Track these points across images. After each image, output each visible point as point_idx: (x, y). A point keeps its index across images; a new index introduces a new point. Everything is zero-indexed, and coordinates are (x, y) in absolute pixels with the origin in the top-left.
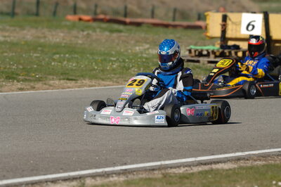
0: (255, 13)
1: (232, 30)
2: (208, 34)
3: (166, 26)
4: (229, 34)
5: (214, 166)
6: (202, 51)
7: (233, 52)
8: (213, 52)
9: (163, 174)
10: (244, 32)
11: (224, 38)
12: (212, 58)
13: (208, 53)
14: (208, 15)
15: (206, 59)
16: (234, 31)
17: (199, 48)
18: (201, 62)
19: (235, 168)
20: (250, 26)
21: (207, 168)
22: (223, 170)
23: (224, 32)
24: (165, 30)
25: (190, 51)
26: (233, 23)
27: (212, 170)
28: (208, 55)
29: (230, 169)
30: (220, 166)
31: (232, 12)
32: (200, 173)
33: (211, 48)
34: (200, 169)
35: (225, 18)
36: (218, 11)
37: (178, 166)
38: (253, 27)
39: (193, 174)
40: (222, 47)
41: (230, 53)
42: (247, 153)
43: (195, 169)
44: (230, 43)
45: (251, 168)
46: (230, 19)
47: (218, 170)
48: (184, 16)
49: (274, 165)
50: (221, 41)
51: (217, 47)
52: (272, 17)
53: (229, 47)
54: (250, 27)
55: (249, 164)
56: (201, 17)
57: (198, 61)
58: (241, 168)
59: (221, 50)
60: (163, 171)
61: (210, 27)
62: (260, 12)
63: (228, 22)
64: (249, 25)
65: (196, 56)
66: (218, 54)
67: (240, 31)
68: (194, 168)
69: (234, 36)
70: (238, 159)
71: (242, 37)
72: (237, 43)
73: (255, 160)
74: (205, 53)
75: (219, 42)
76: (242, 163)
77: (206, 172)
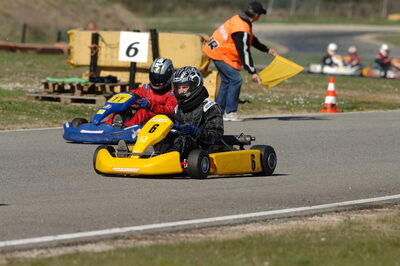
0: (138, 31)
1: (106, 56)
2: (72, 61)
3: (13, 49)
4: (102, 61)
5: (81, 248)
6: (64, 84)
7: (107, 86)
8: (80, 86)
9: (8, 259)
10: (123, 59)
11: (94, 66)
12: (77, 95)
13: (73, 87)
14: (71, 34)
15: (69, 97)
16: (109, 57)
17: (59, 80)
18: (63, 100)
19: (110, 251)
20: (132, 49)
21: (70, 250)
22: (94, 253)
23: (94, 58)
24: (11, 54)
25: (46, 85)
26: (107, 45)
27: (78, 253)
28: (72, 91)
29: (104, 252)
30: (89, 248)
31: (106, 30)
32: (62, 257)
33: (76, 80)
34: (62, 251)
35: (96, 39)
36: (86, 29)
37: (29, 248)
38: (136, 51)
39: (50, 259)
40: (91, 79)
41: (103, 87)
42: (127, 229)
43: (54, 253)
44: (104, 74)
45: (134, 250)
46: (103, 41)
47: (86, 253)
48: (38, 35)
49: (166, 246)
50: (91, 71)
51: (84, 79)
52: (162, 37)
53: (102, 80)
54: (132, 52)
55: (131, 244)
56: (62, 36)
57: (58, 100)
58: (119, 250)
59: (90, 84)
60: (8, 256)
61: (75, 51)
62: (146, 31)
63: (101, 43)
64: (130, 48)
65: (55, 91)
66: (86, 89)
67: (117, 57)
68: (52, 251)
69: (108, 64)
70: (115, 238)
71: (121, 65)
72: (113, 74)
73: (139, 239)
74: (68, 87)
75: (88, 72)
76: (120, 244)
77: (70, 256)
